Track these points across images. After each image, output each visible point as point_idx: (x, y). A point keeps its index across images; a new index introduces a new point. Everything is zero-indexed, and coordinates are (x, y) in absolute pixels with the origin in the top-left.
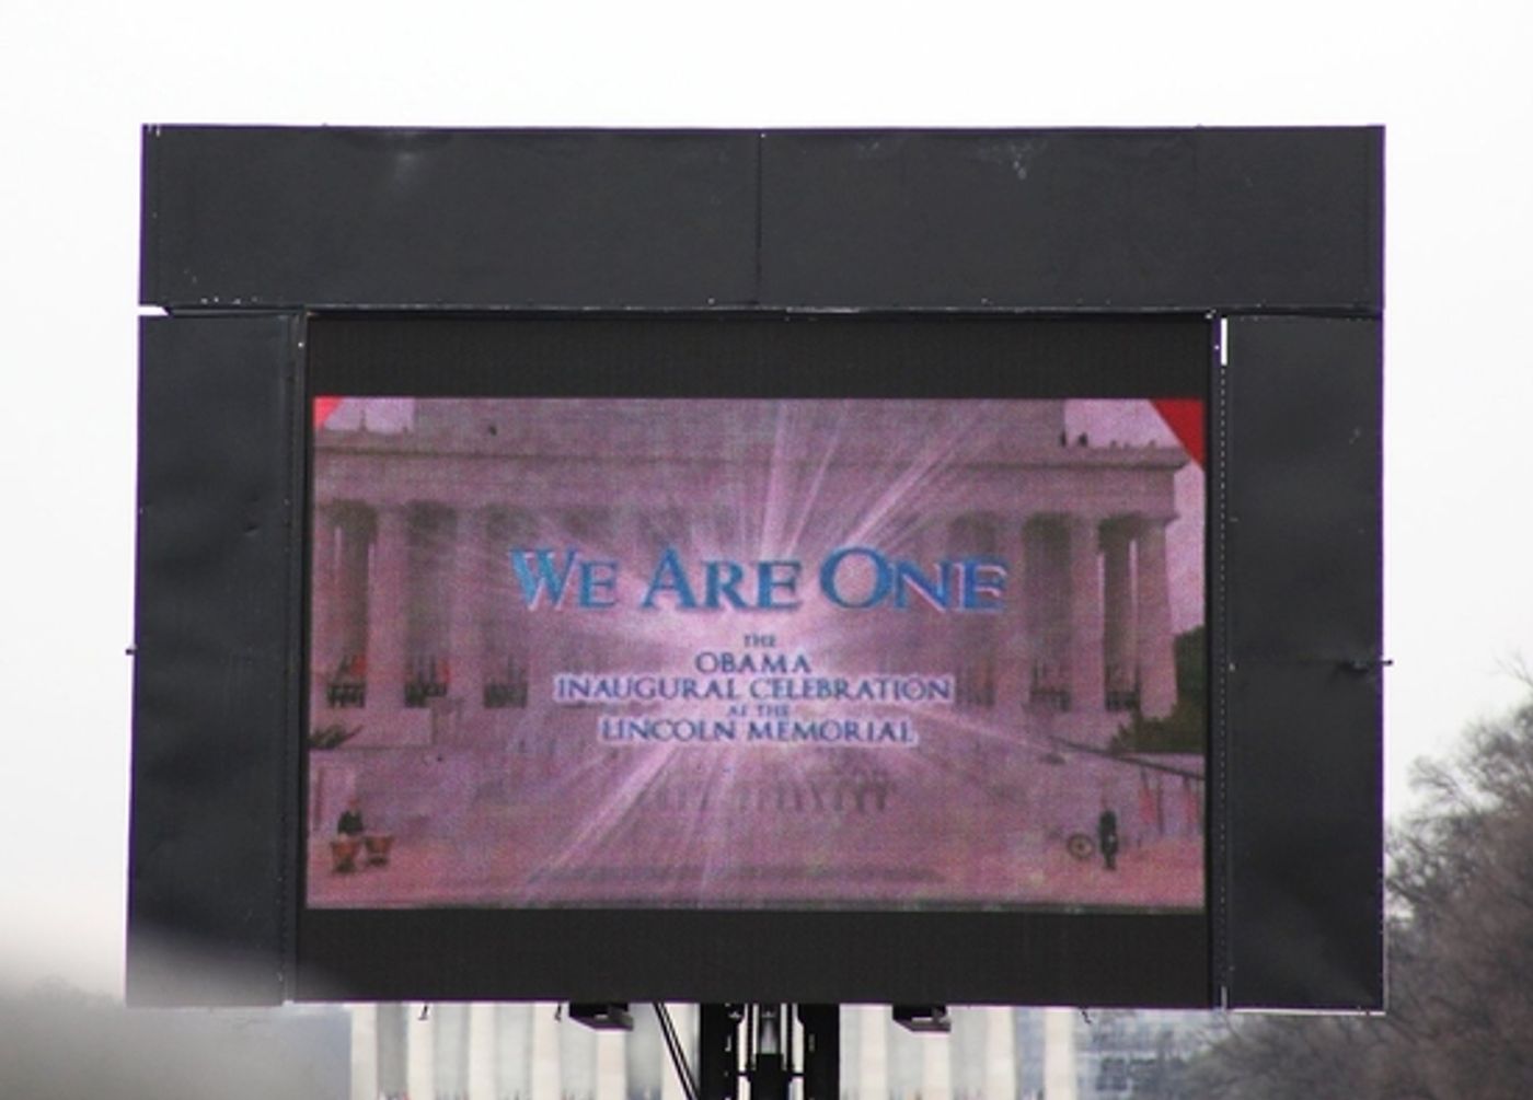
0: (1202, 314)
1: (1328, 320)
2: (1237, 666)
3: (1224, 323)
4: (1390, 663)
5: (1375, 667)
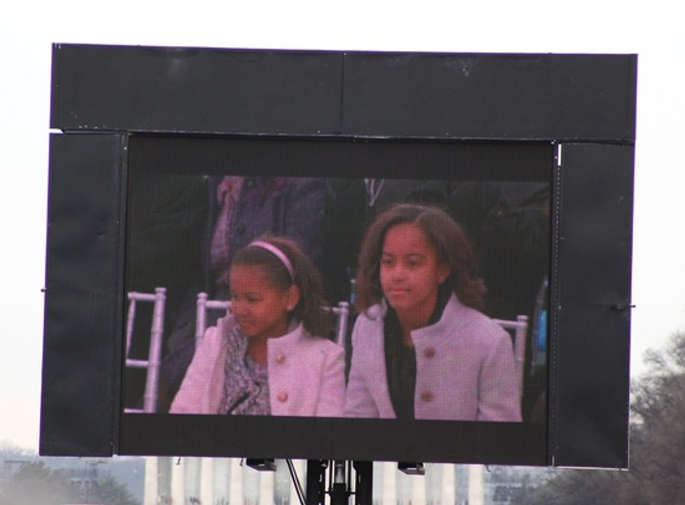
0: (550, 142)
1: (609, 146)
2: (562, 307)
3: (560, 146)
4: (634, 306)
5: (627, 308)
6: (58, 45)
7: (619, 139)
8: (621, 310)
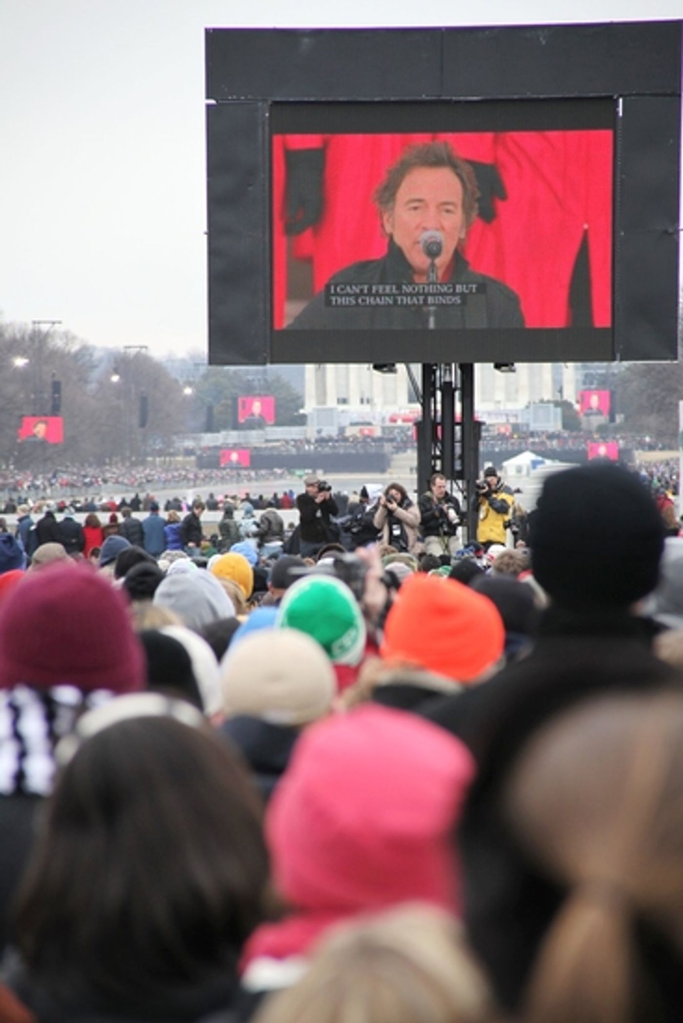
0: (612, 96)
1: (660, 98)
2: (625, 233)
3: (621, 100)
5: (677, 232)
6: (210, 29)
7: (669, 92)
8: (671, 234)
